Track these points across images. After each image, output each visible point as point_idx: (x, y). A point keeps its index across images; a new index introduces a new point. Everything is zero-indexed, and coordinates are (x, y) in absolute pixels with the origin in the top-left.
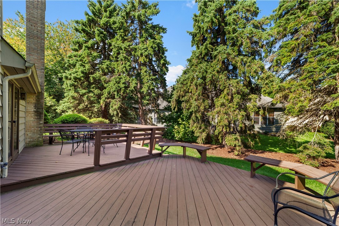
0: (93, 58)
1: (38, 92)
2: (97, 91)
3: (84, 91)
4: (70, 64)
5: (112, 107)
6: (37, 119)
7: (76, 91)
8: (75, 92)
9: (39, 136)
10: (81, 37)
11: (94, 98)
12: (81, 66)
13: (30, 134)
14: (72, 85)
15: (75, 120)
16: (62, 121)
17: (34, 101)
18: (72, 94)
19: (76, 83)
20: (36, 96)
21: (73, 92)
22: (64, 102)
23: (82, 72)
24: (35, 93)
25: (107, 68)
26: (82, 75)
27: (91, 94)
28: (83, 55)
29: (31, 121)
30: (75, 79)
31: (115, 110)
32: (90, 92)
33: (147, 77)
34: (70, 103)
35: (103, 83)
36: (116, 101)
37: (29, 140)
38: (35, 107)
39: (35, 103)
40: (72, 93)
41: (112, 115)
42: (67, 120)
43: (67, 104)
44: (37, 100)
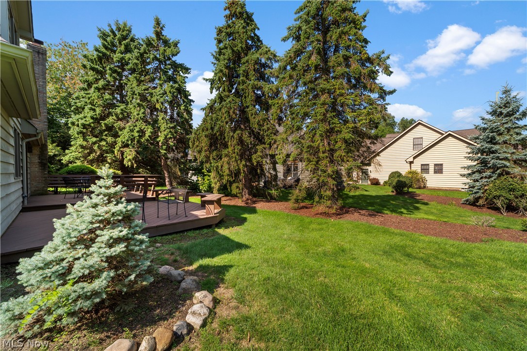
0: (104, 101)
1: (42, 145)
2: (110, 139)
3: (94, 139)
4: (77, 106)
5: (126, 157)
6: (42, 169)
7: (85, 139)
8: (84, 141)
9: (44, 185)
10: (91, 76)
11: (107, 147)
12: (90, 110)
13: (35, 184)
14: (79, 133)
15: (82, 171)
16: (67, 172)
17: (38, 153)
18: (80, 143)
19: (84, 131)
20: (40, 148)
21: (82, 140)
22: (71, 151)
23: (92, 118)
24: (39, 145)
25: (122, 113)
26: (92, 121)
27: (103, 143)
28: (93, 97)
29: (36, 171)
30: (83, 126)
31: (130, 160)
32: (102, 140)
33: (164, 124)
34: (79, 153)
35: (117, 130)
36: (131, 151)
37: (34, 189)
38: (39, 158)
39: (39, 155)
40: (80, 141)
41: (126, 166)
42: (72, 171)
43: (74, 154)
44: (40, 152)
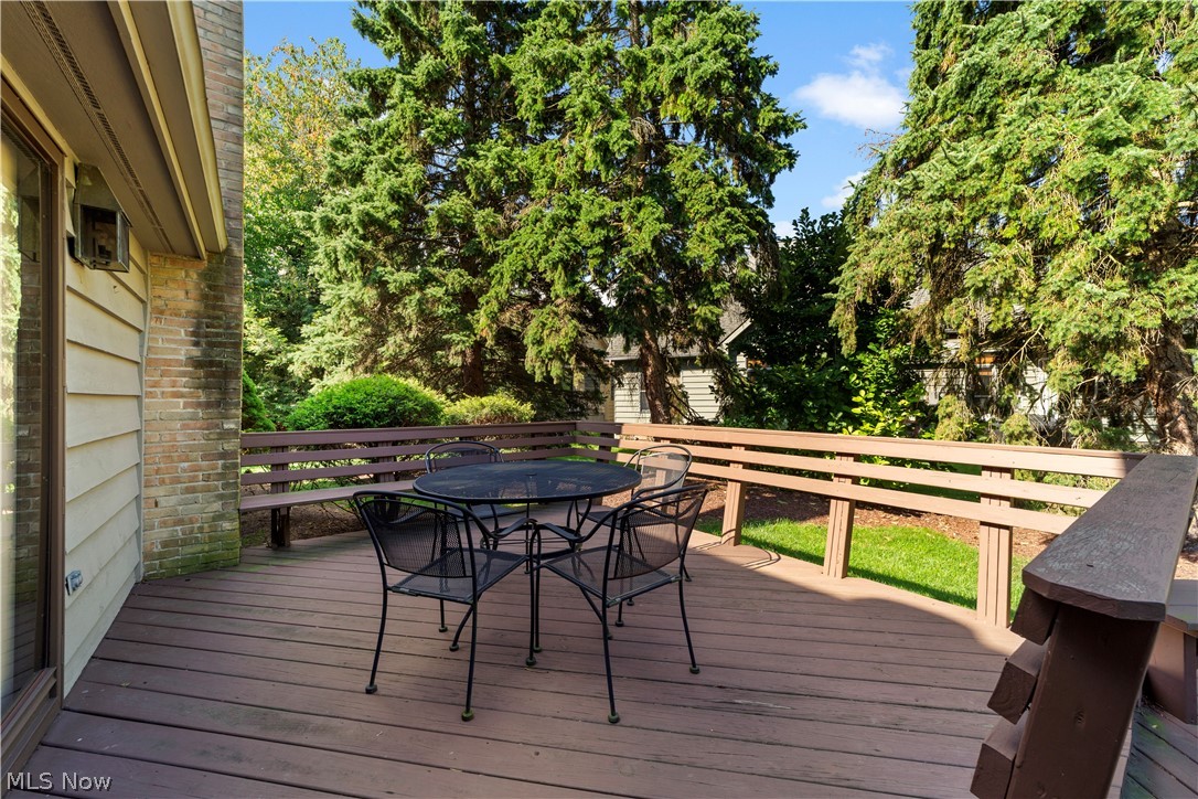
0: (438, 130)
1: (214, 252)
2: (455, 278)
3: (406, 277)
4: (339, 168)
5: (540, 342)
6: (208, 405)
7: (368, 279)
8: (365, 285)
9: (217, 506)
11: (448, 306)
12: (386, 170)
13: (169, 502)
14: (354, 253)
15: (392, 407)
16: (328, 416)
17: (191, 305)
18: (352, 294)
19: (368, 246)
20: (204, 276)
21: (358, 284)
22: (318, 329)
23: (395, 196)
24: (198, 257)
25: (499, 171)
26: (393, 207)
27: (433, 291)
28: (394, 125)
29: (172, 418)
30: (365, 226)
31: (557, 354)
32: (428, 279)
34: (346, 334)
35: (483, 237)
36: (556, 314)
37: (164, 533)
38: (197, 336)
39: (198, 315)
40: (354, 290)
41: (538, 378)
42: (352, 410)
43: (332, 339)
44: (204, 297)
